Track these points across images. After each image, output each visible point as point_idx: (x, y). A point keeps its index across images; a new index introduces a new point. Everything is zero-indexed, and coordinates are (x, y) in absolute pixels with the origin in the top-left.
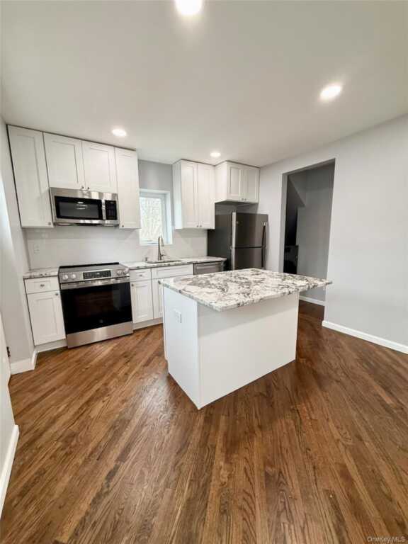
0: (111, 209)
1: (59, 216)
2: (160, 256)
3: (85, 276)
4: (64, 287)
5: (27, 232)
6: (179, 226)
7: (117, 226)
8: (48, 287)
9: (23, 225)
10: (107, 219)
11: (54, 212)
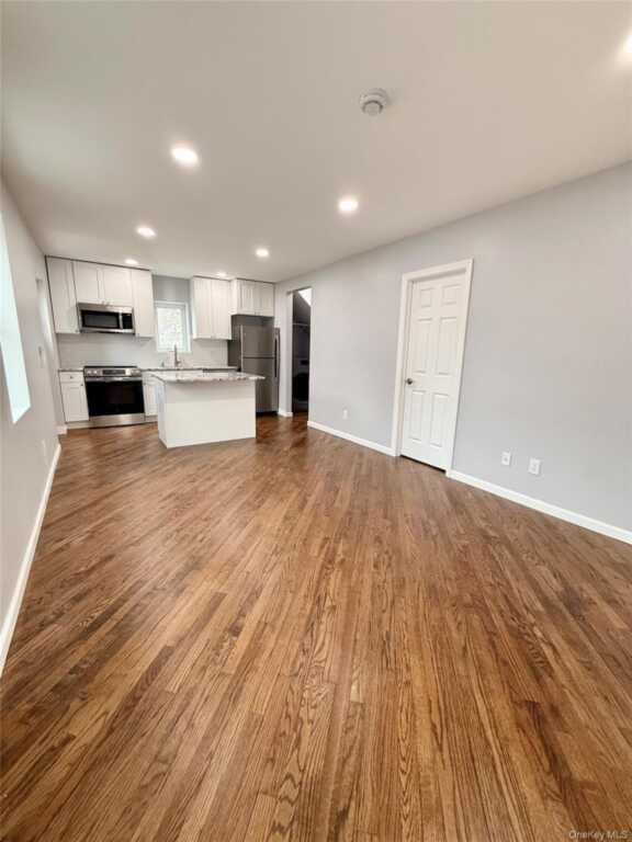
0: (128, 321)
1: (84, 325)
2: (177, 363)
3: (104, 372)
4: (88, 380)
5: (59, 337)
6: (195, 336)
7: (134, 334)
8: (76, 379)
9: (58, 331)
10: (124, 328)
11: (81, 323)
